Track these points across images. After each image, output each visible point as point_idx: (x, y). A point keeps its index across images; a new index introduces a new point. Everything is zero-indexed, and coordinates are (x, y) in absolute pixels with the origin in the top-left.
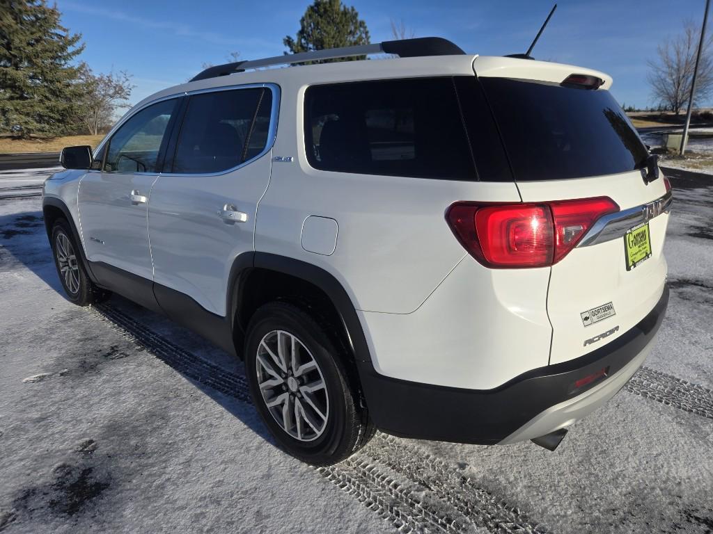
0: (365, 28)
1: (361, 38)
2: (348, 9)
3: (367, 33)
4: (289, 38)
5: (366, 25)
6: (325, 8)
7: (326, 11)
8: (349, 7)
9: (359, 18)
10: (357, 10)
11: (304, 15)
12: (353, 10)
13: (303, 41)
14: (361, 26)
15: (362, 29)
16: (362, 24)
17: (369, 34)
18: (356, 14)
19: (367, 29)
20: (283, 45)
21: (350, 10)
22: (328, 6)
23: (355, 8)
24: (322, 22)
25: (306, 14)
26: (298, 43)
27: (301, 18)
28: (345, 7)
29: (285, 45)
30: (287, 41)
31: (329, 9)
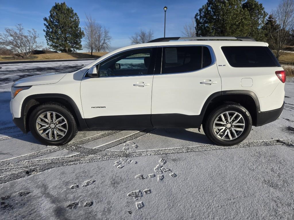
0: (77, 16)
1: (76, 20)
2: (69, 8)
3: (78, 18)
4: (46, 18)
5: (77, 14)
6: (59, 7)
7: (60, 9)
8: (70, 7)
9: (74, 12)
10: (73, 9)
11: (51, 9)
12: (71, 8)
13: (52, 19)
14: (75, 15)
15: (76, 16)
16: (76, 14)
17: (79, 18)
18: (73, 10)
19: (78, 16)
20: (43, 20)
21: (70, 9)
22: (60, 7)
23: (72, 8)
24: (58, 13)
25: (52, 9)
26: (49, 20)
27: (50, 11)
28: (68, 7)
29: (45, 21)
30: (45, 19)
31: (61, 8)
